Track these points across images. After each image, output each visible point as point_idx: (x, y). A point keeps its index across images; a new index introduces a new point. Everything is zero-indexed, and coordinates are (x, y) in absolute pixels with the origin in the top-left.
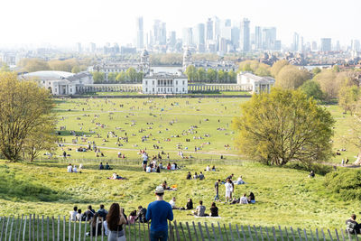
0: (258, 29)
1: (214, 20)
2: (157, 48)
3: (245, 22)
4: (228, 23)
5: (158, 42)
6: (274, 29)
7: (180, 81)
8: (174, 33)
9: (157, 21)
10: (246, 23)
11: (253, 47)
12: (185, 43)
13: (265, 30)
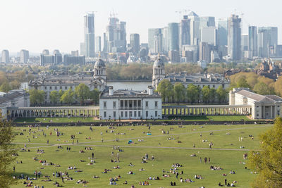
0: (252, 29)
1: (191, 18)
2: (114, 57)
3: (234, 20)
4: (211, 21)
5: (115, 49)
6: (274, 30)
7: (151, 102)
8: (137, 36)
9: (114, 20)
10: (236, 21)
11: (247, 54)
12: (152, 50)
13: (263, 31)
